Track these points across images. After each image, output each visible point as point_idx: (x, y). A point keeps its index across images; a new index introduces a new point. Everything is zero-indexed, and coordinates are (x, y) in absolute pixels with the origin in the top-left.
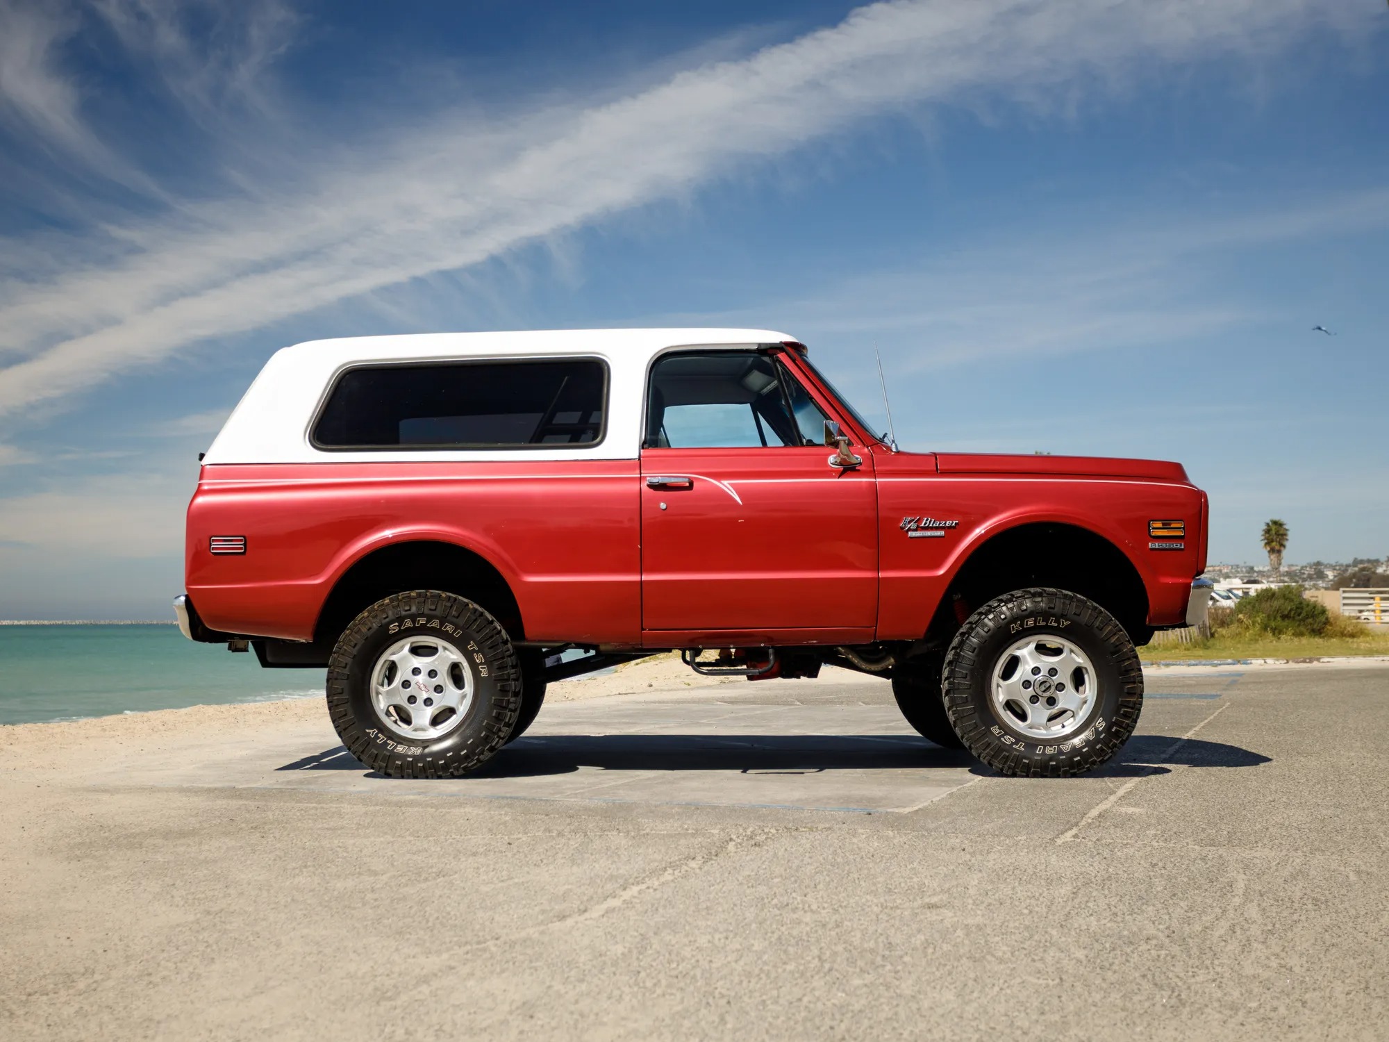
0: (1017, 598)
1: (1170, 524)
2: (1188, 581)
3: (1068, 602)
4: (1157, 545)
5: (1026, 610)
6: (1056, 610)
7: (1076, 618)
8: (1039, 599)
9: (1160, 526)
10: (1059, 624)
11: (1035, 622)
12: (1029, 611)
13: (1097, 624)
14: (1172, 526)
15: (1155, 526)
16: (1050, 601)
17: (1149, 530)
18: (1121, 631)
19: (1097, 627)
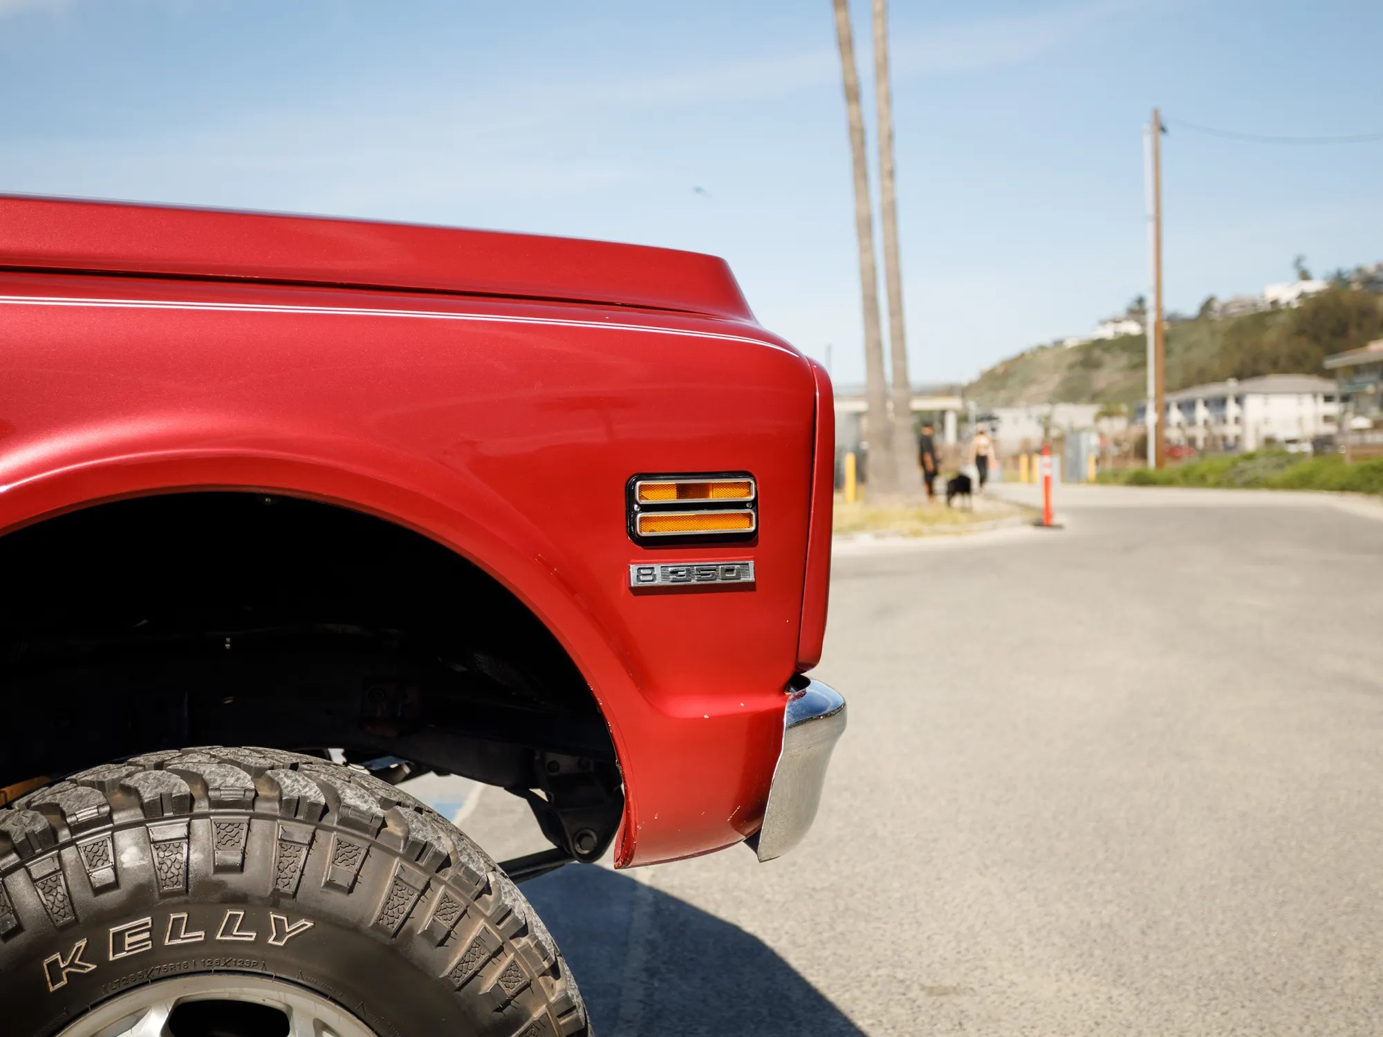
0: (77, 828)
1: (704, 489)
2: (766, 703)
3: (300, 832)
4: (658, 573)
5: (115, 885)
6: (252, 867)
7: (336, 900)
8: (177, 830)
9: (671, 497)
10: (263, 933)
11: (156, 933)
12: (127, 885)
13: (424, 920)
14: (713, 497)
15: (653, 498)
16: (223, 837)
17: (630, 514)
18: (524, 931)
19: (428, 934)
